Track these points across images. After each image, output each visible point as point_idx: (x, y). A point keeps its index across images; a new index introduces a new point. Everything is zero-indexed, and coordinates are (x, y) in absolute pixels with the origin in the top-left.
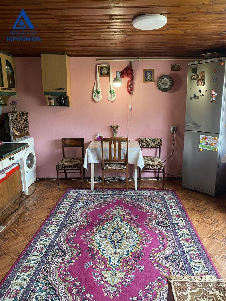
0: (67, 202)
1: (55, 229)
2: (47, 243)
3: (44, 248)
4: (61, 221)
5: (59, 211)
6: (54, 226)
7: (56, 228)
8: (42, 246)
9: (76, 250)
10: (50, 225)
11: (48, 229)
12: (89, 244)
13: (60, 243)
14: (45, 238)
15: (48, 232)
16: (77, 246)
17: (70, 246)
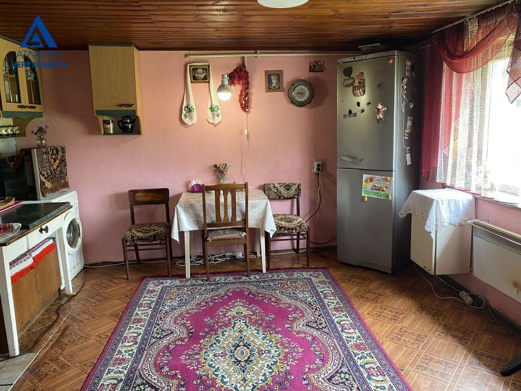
0: (146, 302)
1: (132, 350)
2: (122, 375)
3: (117, 385)
4: (141, 335)
5: (133, 317)
6: (129, 344)
7: (133, 348)
8: (113, 380)
9: (175, 382)
10: (122, 343)
11: (120, 352)
12: (198, 369)
13: (146, 373)
14: (116, 367)
15: (121, 356)
16: (176, 374)
17: (164, 376)
